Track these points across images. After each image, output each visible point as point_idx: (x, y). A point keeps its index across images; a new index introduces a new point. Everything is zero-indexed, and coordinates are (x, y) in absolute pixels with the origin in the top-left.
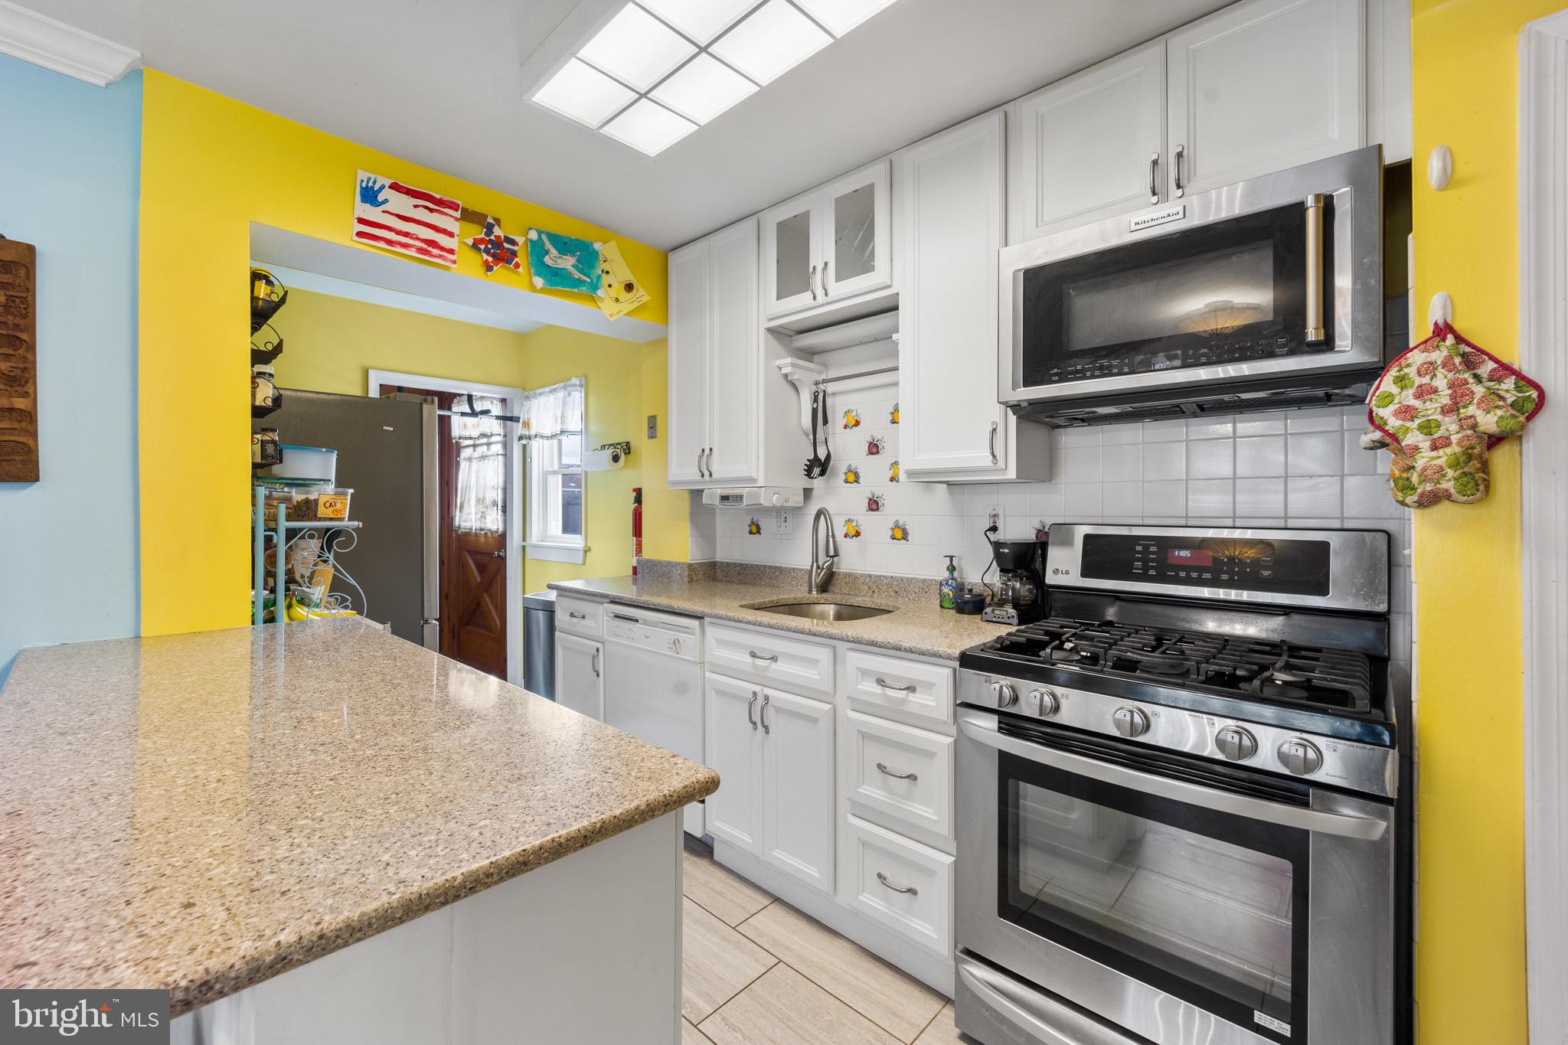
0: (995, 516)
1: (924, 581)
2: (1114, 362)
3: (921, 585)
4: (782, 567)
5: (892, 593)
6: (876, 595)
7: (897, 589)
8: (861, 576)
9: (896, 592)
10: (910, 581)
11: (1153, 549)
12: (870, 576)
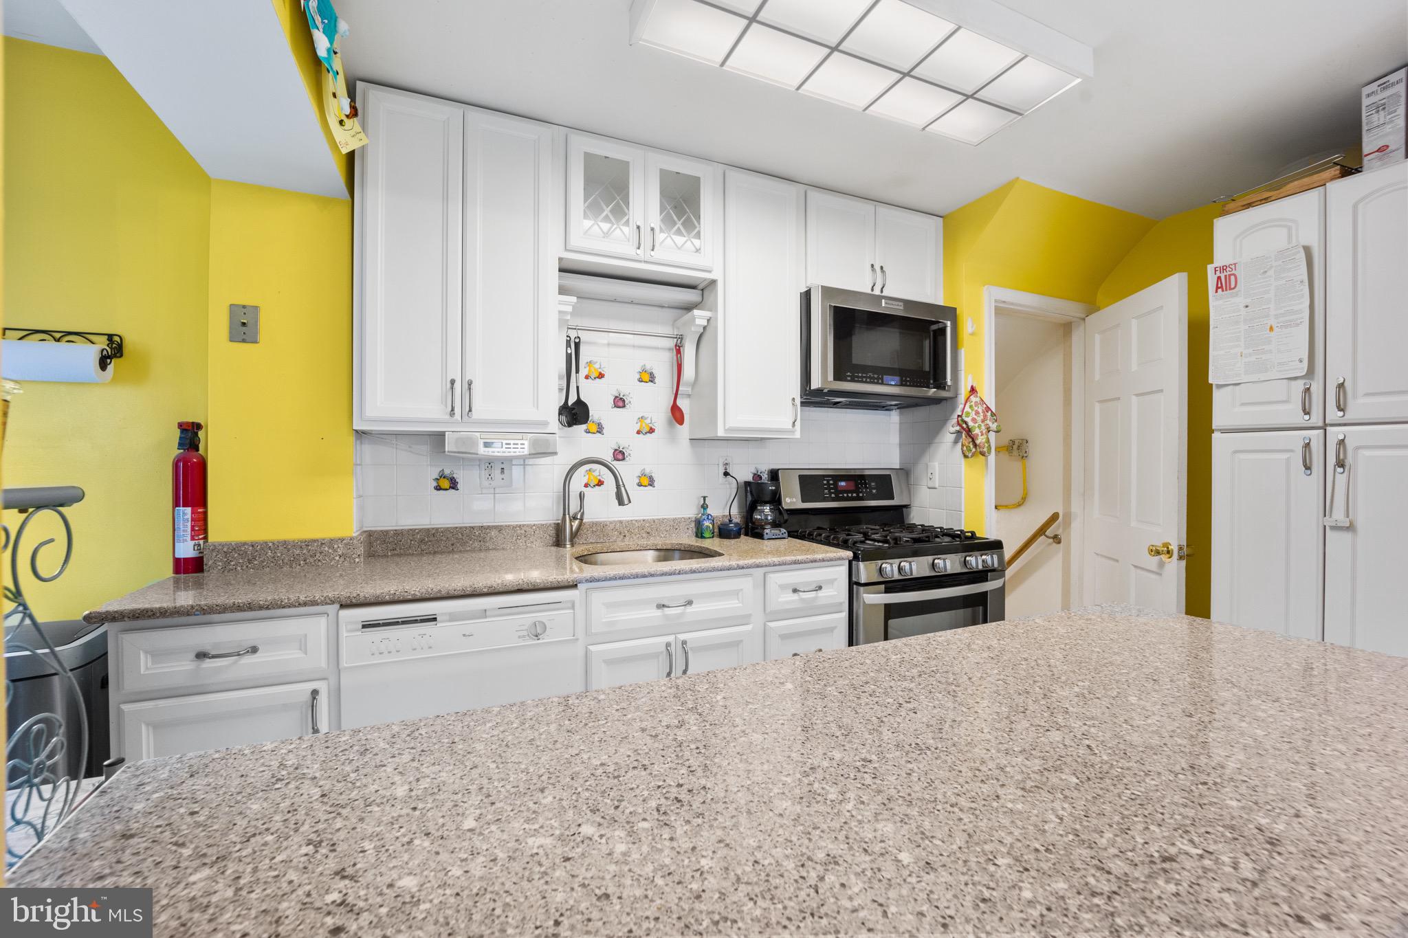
0: (727, 464)
1: (674, 520)
2: (876, 376)
3: (672, 523)
4: (501, 526)
5: (644, 535)
6: (627, 538)
7: (649, 530)
8: (611, 523)
9: (648, 533)
10: (662, 521)
11: (831, 482)
12: (621, 522)
